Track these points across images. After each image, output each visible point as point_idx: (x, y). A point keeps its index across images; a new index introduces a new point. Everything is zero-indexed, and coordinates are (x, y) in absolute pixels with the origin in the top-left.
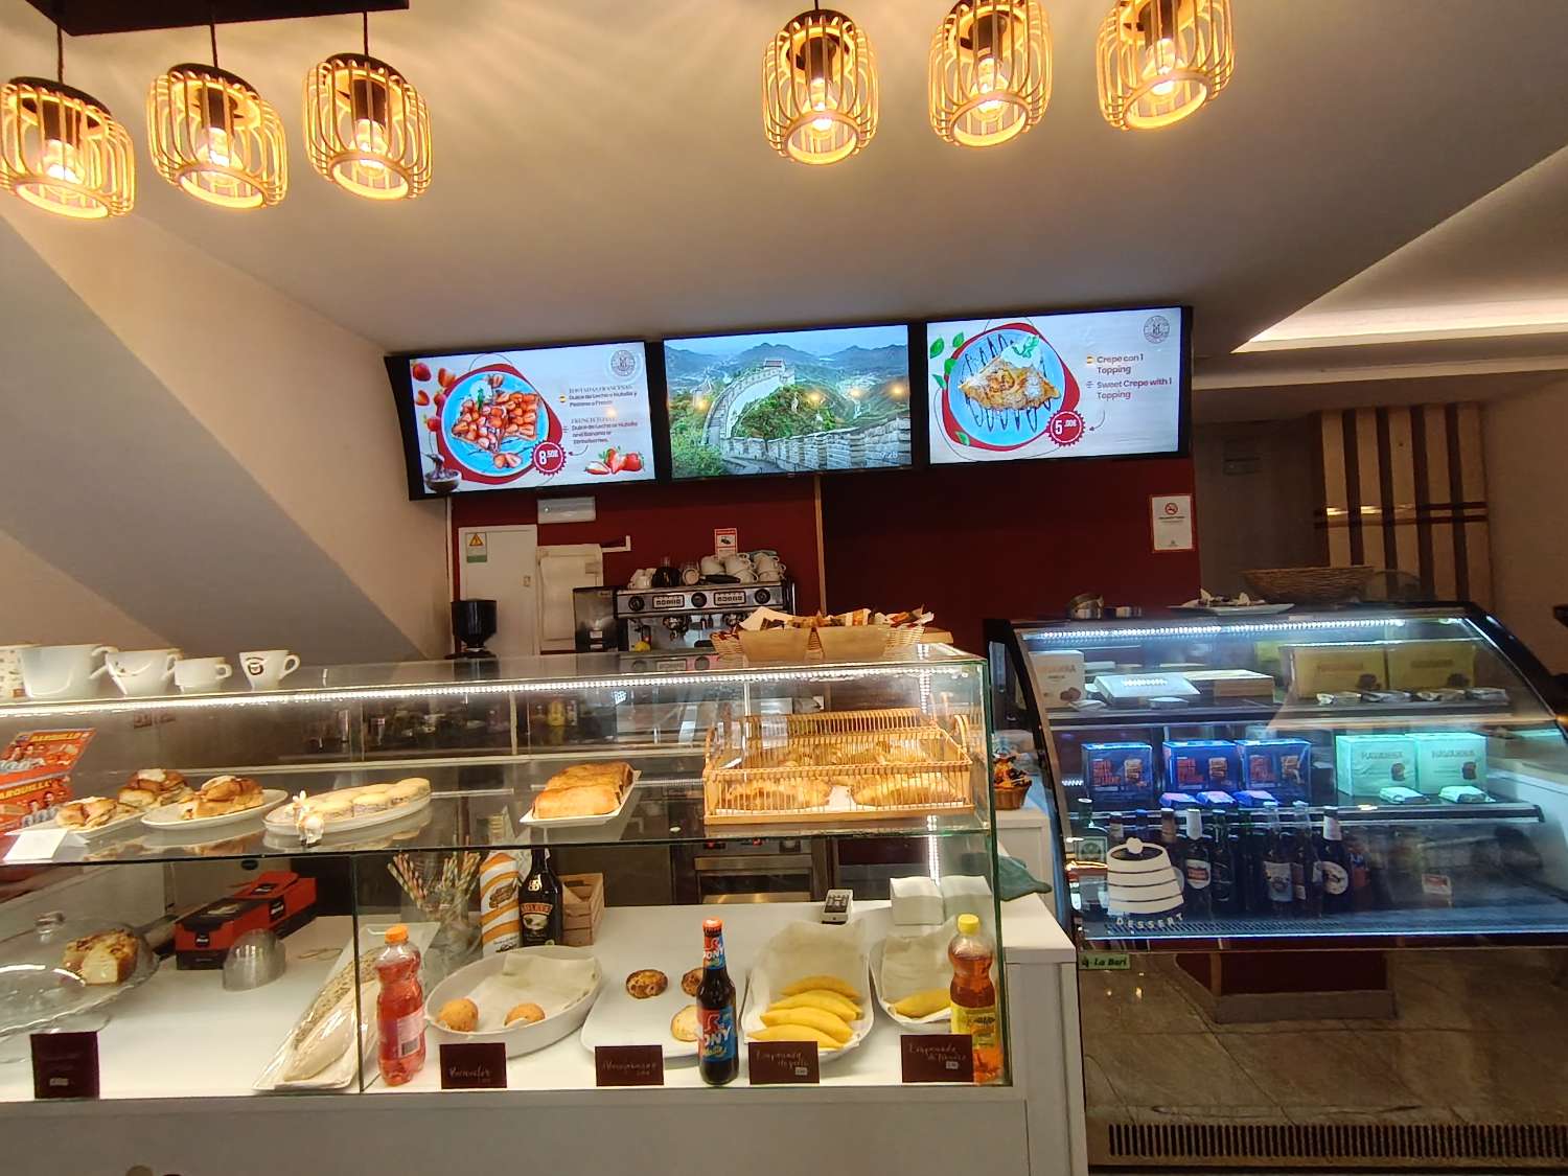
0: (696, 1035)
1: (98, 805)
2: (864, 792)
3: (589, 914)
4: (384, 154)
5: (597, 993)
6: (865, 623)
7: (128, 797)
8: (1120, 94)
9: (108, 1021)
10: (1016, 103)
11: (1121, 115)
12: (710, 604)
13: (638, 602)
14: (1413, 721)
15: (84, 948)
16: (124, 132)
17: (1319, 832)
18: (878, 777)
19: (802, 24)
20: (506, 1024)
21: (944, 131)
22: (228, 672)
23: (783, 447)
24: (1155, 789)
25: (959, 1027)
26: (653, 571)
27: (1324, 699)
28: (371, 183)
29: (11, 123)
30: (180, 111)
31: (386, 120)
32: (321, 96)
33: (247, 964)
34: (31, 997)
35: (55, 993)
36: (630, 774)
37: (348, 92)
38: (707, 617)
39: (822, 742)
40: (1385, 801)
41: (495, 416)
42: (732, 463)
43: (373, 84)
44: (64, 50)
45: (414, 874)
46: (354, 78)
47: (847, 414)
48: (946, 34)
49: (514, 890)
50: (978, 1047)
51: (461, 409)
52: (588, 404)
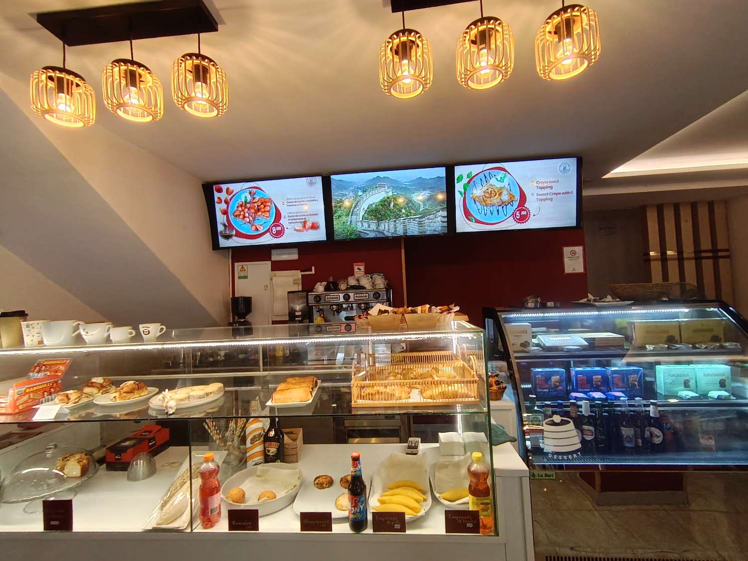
0: (347, 508)
1: (74, 394)
2: (427, 392)
3: (297, 448)
4: (207, 97)
5: (301, 486)
6: (427, 312)
7: (87, 390)
8: (546, 64)
9: (76, 495)
10: (497, 70)
11: (547, 74)
12: (352, 299)
13: (318, 298)
14: (694, 358)
15: (65, 460)
16: (91, 89)
17: (648, 413)
18: (433, 385)
19: (397, 36)
20: (258, 500)
21: (463, 83)
22: (134, 334)
23: (386, 224)
24: (567, 390)
25: (473, 506)
26: (325, 283)
27: (650, 347)
28: (201, 111)
29: (43, 86)
30: (117, 80)
31: (208, 82)
32: (180, 72)
33: (139, 468)
34: (42, 483)
35: (52, 481)
36: (316, 382)
37: (191, 70)
38: (350, 305)
39: (407, 368)
40: (680, 398)
41: (252, 208)
42: (362, 232)
43: (203, 66)
44: (66, 53)
45: (215, 427)
46: (195, 64)
47: (417, 209)
48: (464, 38)
49: (262, 436)
50: (482, 517)
51: (237, 205)
52: (295, 205)
